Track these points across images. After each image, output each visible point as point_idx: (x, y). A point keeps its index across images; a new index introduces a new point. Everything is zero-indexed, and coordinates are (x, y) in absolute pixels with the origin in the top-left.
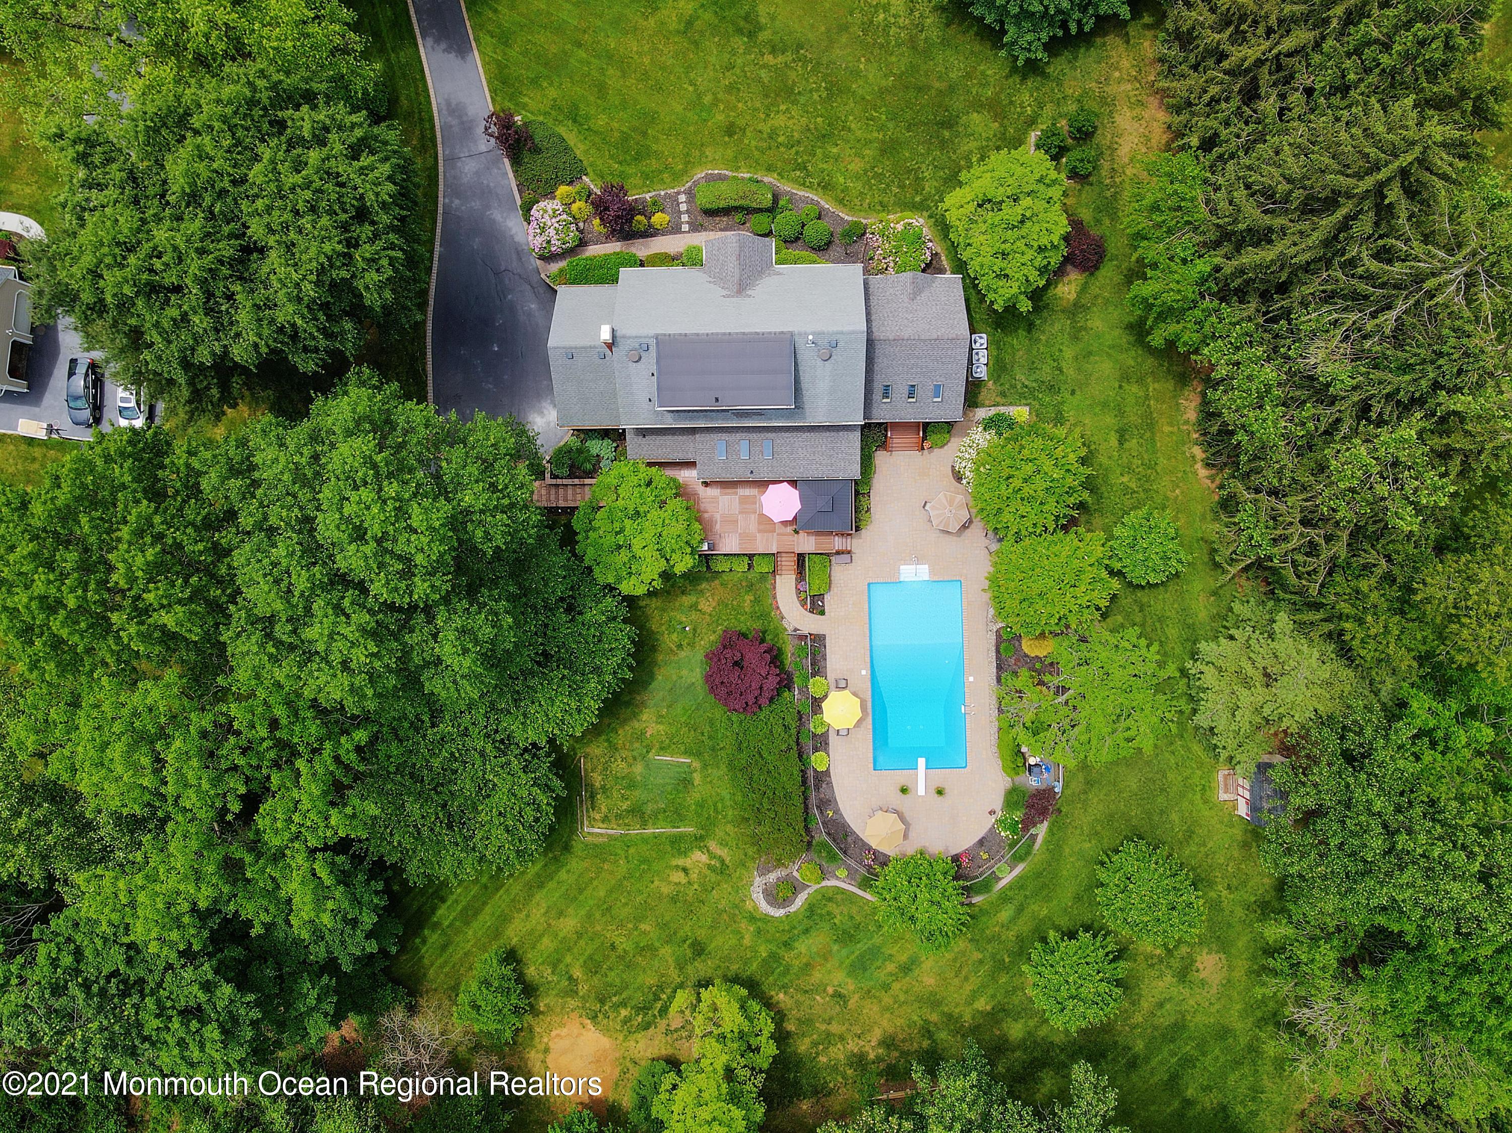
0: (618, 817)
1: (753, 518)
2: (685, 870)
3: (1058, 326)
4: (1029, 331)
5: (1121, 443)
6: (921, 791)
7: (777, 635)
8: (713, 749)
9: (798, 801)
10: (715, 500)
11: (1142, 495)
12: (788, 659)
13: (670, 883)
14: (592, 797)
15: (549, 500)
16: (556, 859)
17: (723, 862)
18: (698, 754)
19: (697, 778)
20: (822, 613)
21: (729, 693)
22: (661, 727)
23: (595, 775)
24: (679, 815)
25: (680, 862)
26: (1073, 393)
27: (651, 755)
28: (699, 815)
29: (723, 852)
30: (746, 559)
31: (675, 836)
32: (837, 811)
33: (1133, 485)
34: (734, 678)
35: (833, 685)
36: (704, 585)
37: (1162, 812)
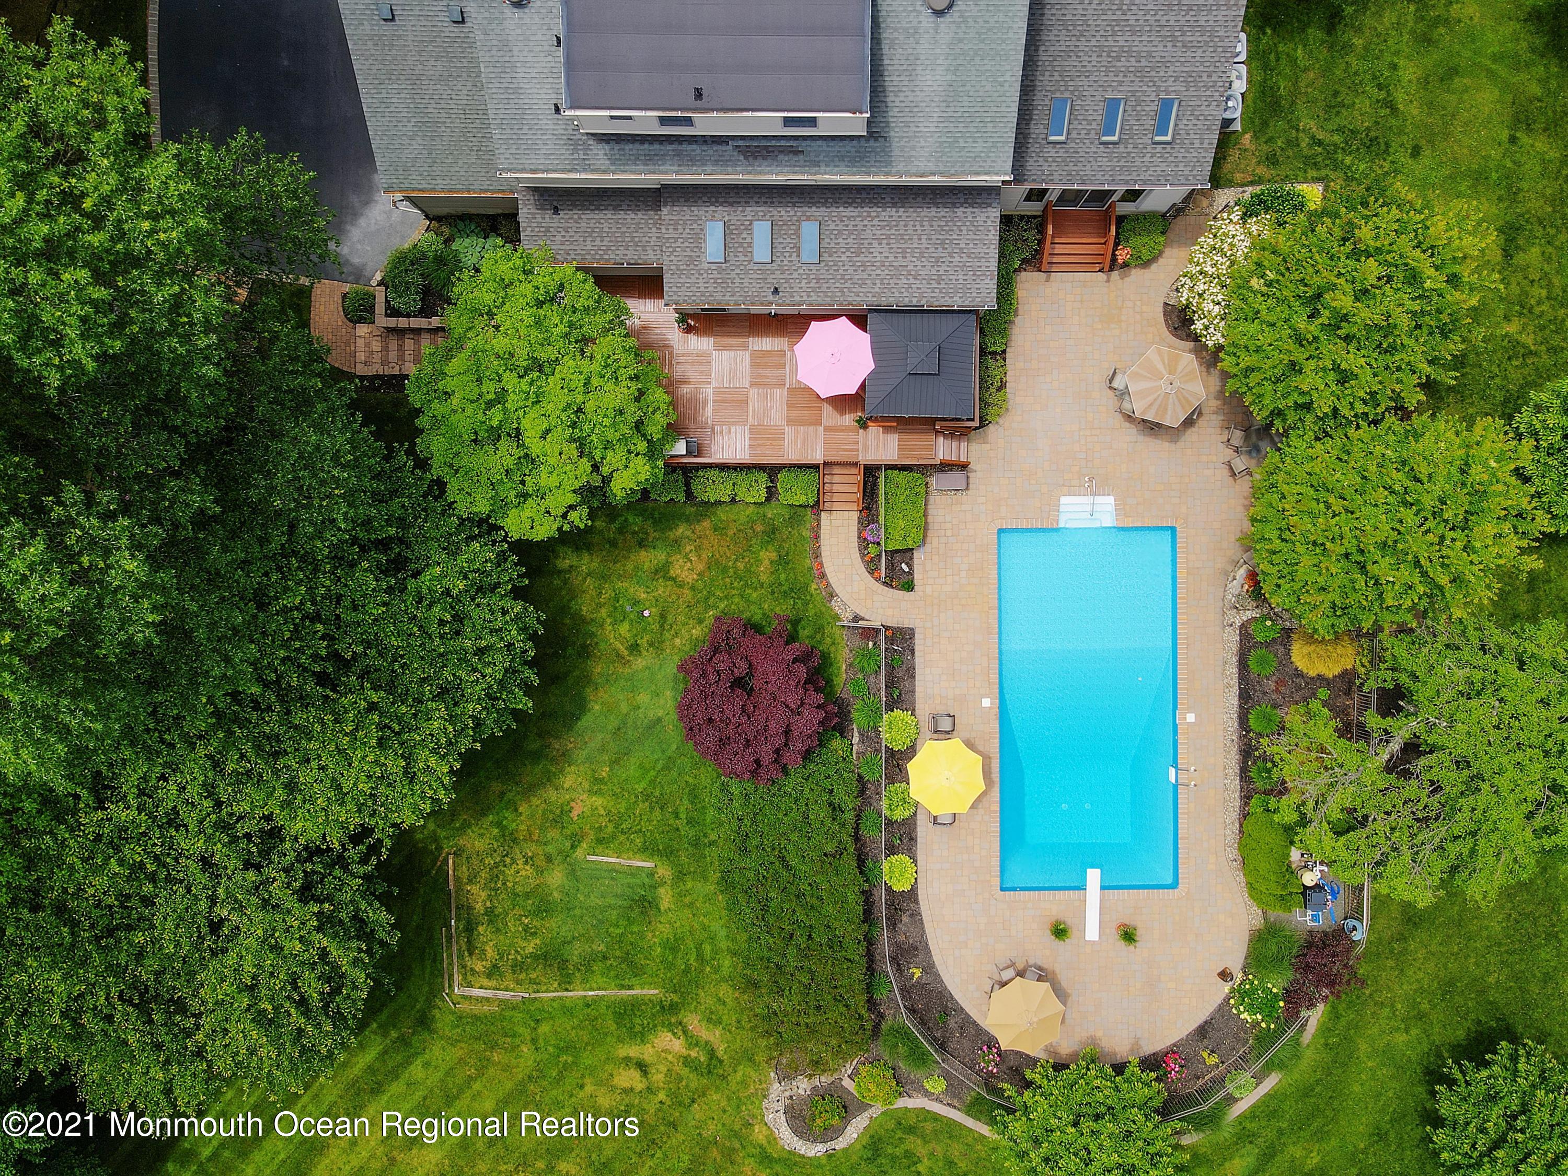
0: (518, 967)
1: (779, 396)
2: (642, 1067)
3: (1389, 17)
4: (1330, 29)
5: (1507, 255)
6: (1092, 932)
7: (820, 629)
8: (696, 844)
9: (856, 953)
10: (703, 359)
11: (1546, 359)
12: (841, 675)
13: (613, 1088)
14: (470, 928)
15: (385, 362)
16: (404, 1041)
17: (712, 1054)
18: (667, 853)
19: (665, 897)
20: (909, 586)
21: (723, 742)
22: (598, 801)
23: (474, 889)
24: (632, 964)
25: (633, 1051)
26: (1416, 152)
27: (579, 853)
28: (670, 966)
29: (713, 1036)
30: (763, 478)
31: (623, 1003)
32: (929, 968)
33: (1528, 340)
34: (733, 710)
35: (926, 726)
36: (682, 530)
37: (1547, 978)
